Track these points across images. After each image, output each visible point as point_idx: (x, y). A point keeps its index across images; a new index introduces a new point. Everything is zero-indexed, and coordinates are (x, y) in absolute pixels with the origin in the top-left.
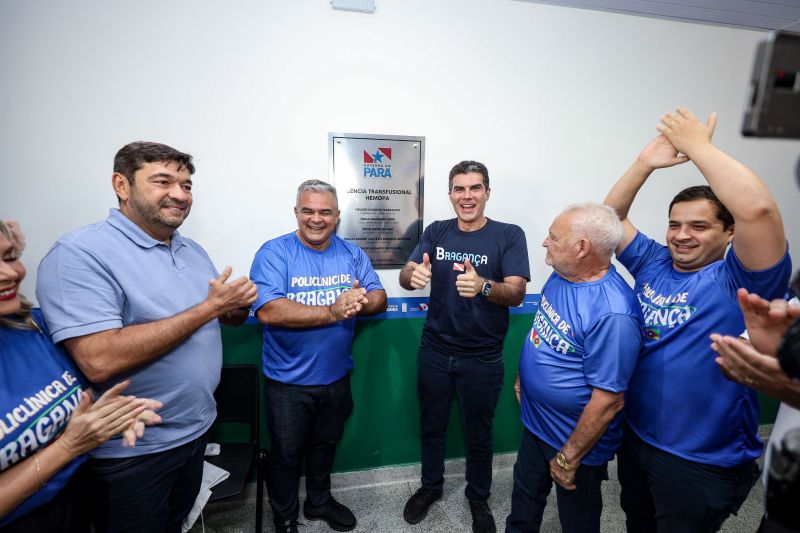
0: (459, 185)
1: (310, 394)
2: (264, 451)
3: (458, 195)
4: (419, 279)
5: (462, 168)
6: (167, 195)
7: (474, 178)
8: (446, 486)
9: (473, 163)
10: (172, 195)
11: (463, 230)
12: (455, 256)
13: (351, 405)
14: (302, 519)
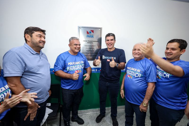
0: (108, 39)
1: (73, 92)
2: (61, 105)
3: (107, 42)
4: (98, 63)
5: (108, 35)
6: (41, 40)
7: (111, 38)
8: (106, 114)
9: (111, 34)
10: (42, 40)
11: (109, 51)
12: (107, 58)
13: (83, 94)
14: (71, 122)
